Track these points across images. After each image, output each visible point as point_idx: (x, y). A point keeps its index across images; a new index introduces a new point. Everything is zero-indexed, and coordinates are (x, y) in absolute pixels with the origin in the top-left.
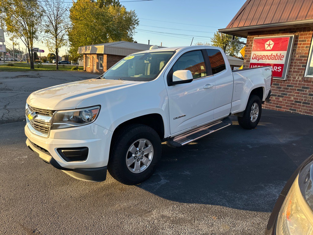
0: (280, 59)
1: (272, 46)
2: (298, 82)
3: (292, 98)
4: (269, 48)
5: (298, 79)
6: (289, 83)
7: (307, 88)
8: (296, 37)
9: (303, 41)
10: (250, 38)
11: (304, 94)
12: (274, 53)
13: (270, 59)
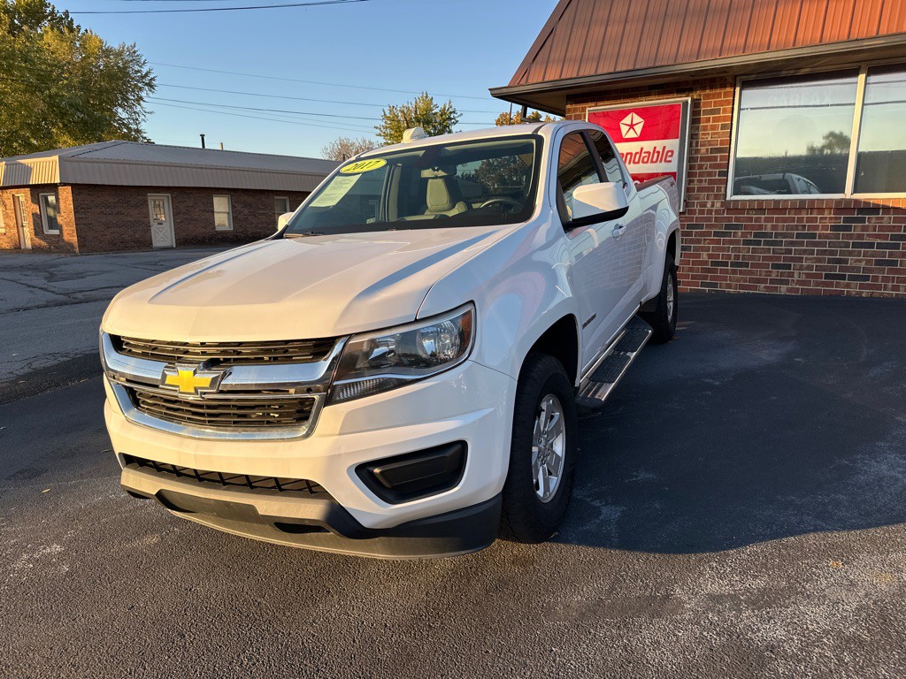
0: (666, 161)
1: (639, 129)
2: (714, 215)
3: (704, 256)
4: (632, 134)
5: (713, 206)
6: (692, 219)
7: (736, 227)
8: (696, 104)
9: (712, 112)
10: (575, 110)
11: (731, 242)
12: (648, 145)
13: (638, 162)
